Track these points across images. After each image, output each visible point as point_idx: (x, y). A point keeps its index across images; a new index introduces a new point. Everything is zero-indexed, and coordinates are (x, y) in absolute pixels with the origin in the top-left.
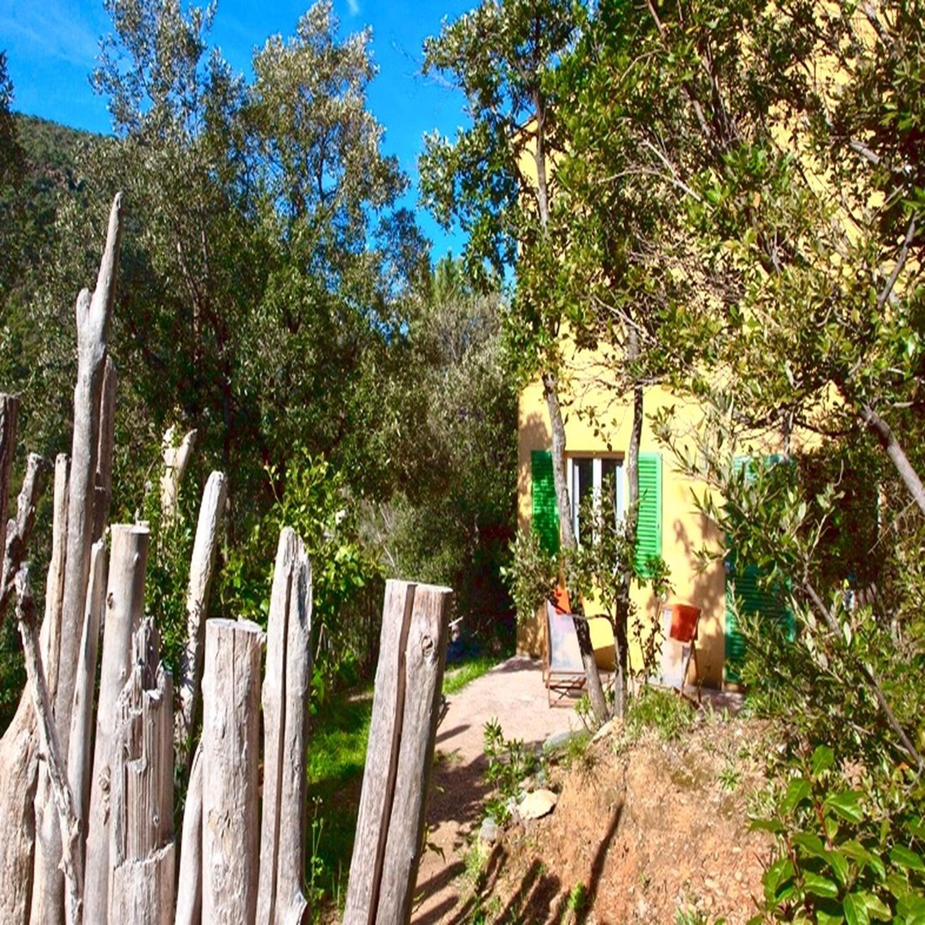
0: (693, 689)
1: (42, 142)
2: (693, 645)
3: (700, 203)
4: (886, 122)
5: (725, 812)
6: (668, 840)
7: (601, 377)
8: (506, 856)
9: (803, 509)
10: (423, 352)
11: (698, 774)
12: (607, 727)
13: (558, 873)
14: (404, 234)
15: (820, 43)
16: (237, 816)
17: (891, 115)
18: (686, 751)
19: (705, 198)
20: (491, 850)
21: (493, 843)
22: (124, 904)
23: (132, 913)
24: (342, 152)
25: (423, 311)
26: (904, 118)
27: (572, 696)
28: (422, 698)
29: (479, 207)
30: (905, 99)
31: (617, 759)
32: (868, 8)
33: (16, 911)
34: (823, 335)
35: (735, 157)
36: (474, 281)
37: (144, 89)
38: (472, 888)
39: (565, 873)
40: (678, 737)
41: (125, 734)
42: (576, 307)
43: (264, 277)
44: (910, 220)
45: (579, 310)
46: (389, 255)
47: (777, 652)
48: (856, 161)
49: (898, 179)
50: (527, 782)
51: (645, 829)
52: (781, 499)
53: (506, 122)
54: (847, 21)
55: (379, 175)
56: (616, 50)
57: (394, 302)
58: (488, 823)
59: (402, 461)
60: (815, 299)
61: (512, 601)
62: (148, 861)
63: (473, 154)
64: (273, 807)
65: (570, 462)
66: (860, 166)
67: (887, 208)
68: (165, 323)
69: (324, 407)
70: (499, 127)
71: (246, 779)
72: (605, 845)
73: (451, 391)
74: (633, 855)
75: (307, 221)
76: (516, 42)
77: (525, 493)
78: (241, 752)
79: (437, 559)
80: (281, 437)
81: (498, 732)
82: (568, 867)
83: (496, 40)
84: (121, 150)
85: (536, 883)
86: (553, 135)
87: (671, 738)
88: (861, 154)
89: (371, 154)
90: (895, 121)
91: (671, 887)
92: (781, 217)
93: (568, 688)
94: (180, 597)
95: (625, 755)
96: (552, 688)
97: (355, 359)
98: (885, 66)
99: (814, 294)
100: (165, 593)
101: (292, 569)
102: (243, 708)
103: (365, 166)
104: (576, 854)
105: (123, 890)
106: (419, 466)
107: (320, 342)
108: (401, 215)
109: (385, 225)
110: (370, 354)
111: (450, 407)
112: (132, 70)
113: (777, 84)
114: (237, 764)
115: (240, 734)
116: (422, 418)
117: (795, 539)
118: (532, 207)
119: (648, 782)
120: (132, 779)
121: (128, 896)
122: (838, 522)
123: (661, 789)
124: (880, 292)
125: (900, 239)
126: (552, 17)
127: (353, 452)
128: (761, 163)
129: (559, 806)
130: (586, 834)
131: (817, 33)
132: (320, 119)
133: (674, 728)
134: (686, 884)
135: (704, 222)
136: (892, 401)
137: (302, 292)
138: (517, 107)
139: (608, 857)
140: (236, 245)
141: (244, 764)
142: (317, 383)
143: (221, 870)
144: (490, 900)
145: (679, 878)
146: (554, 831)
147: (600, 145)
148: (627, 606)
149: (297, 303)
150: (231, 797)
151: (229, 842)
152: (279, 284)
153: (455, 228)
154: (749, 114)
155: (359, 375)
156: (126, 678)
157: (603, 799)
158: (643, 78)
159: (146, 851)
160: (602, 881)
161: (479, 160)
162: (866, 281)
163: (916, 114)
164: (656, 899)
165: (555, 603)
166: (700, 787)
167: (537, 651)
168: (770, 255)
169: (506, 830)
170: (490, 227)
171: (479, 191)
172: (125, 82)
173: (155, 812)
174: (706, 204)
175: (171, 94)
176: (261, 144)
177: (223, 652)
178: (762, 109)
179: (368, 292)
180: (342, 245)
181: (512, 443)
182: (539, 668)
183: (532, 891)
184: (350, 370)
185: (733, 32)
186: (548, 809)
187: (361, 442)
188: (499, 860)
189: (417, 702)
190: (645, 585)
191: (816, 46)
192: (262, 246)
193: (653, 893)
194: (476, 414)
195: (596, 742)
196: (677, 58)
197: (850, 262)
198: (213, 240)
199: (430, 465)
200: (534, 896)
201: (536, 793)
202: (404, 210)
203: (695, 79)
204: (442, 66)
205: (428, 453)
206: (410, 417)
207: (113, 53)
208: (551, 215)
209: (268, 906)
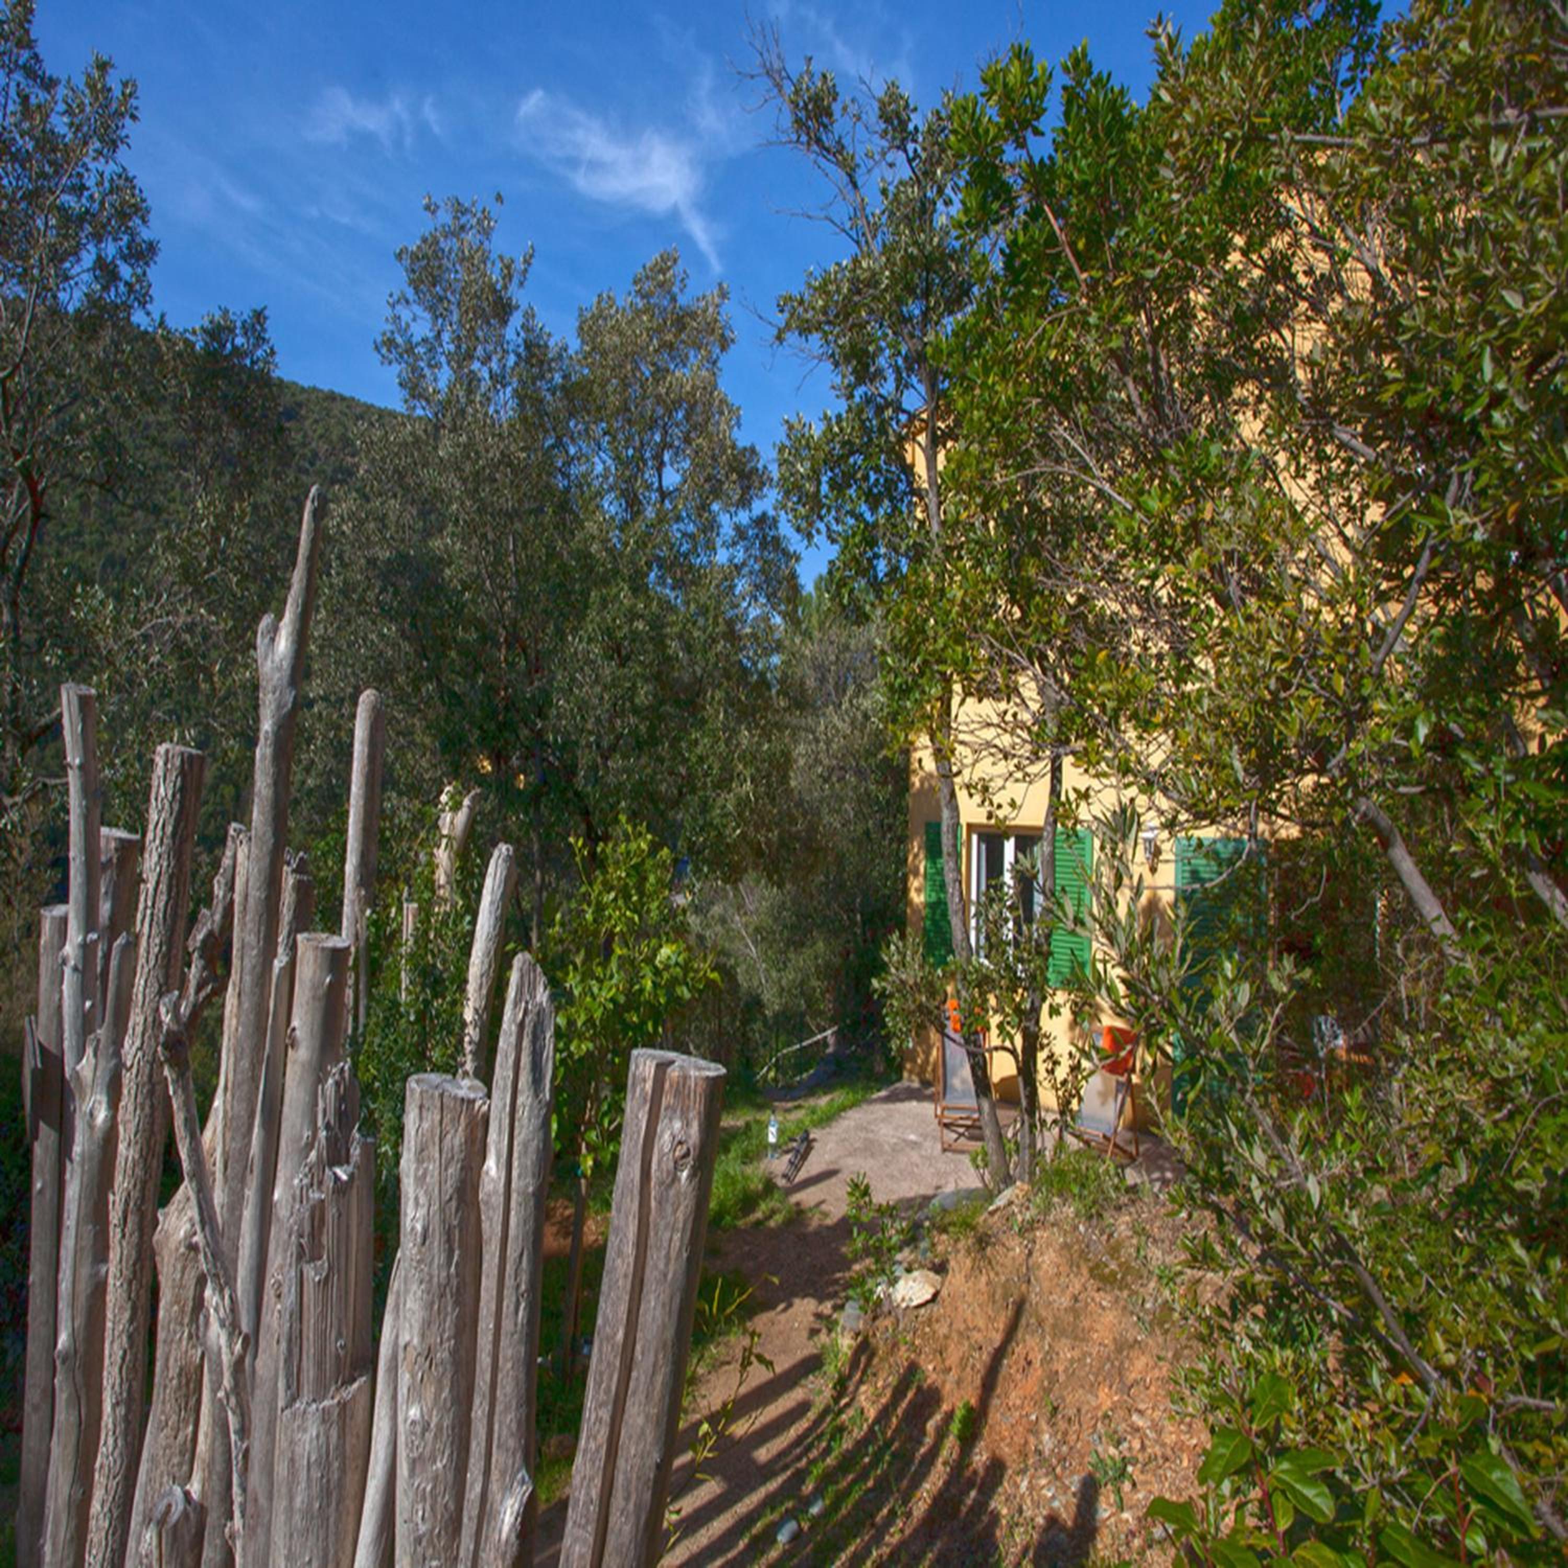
0: (1129, 1135)
1: (340, 423)
2: (1129, 1080)
3: (1132, 513)
4: (1386, 397)
5: (1161, 1324)
6: (1085, 1354)
7: (997, 742)
8: (873, 1354)
9: (1244, 993)
10: (786, 694)
11: (1126, 1268)
12: (1008, 1194)
13: (939, 1383)
14: (764, 546)
15: (1303, 306)
16: (442, 1355)
17: (1394, 388)
18: (1111, 1236)
19: (1139, 506)
20: (854, 1344)
21: (857, 1334)
22: (292, 1461)
23: (303, 1475)
24: (687, 440)
25: (787, 643)
26: (1414, 392)
27: (972, 1138)
28: (673, 1230)
29: (852, 513)
30: (1417, 364)
31: (1018, 1240)
32: (1367, 257)
33: (181, 1437)
34: (1289, 709)
35: (1179, 452)
36: (844, 607)
37: (443, 359)
38: (828, 1393)
39: (948, 1387)
40: (1100, 1216)
41: (301, 1225)
42: (959, 649)
43: (585, 594)
44: (1423, 545)
45: (964, 654)
46: (745, 570)
47: (1213, 1173)
48: (1349, 462)
49: (1405, 483)
50: (905, 1255)
51: (1054, 1337)
52: (1214, 970)
53: (888, 404)
54: (1338, 276)
55: (733, 469)
56: (1022, 309)
57: (748, 630)
58: (851, 1309)
59: (757, 830)
60: (1277, 657)
61: (884, 1026)
62: (326, 1403)
63: (844, 444)
64: (489, 1347)
65: (975, 838)
66: (1354, 468)
67: (1387, 525)
68: (464, 650)
69: (661, 760)
70: (880, 410)
71: (457, 1303)
72: (1000, 1354)
73: (828, 743)
74: (1037, 1371)
75: (639, 526)
76: (899, 301)
77: (916, 874)
78: (449, 1265)
79: (807, 951)
80: (604, 796)
81: (866, 1192)
82: (952, 1376)
83: (874, 298)
84: (412, 434)
85: (910, 1395)
86: (950, 422)
87: (1091, 1217)
88: (1356, 452)
89: (722, 443)
90: (1401, 396)
91: (1086, 1418)
92: (1229, 535)
93: (968, 1127)
94: (454, 1003)
95: (1029, 1235)
96: (946, 1126)
97: (700, 701)
98: (1386, 314)
99: (1277, 650)
100: (435, 996)
101: (526, 1012)
102: (454, 1204)
103: (714, 458)
104: (963, 1362)
105: (292, 1442)
106: (781, 838)
107: (657, 677)
108: (761, 521)
109: (740, 532)
110: (719, 695)
111: (826, 762)
112: (430, 335)
113: (1243, 358)
114: (443, 1281)
115: (449, 1241)
116: (785, 779)
117: (1233, 1035)
118: (919, 515)
119: (1058, 1275)
120: (309, 1289)
121: (298, 1450)
122: (1319, 940)
123: (1077, 1286)
124: (1375, 649)
125: (1408, 572)
126: (948, 269)
127: (694, 819)
128: (1214, 460)
129: (944, 1293)
130: (976, 1336)
131: (1298, 292)
132: (659, 399)
133: (1095, 1202)
134: (1106, 1416)
135: (1137, 539)
136: (1396, 783)
137: (633, 615)
138: (902, 385)
139: (1004, 1371)
140: (552, 554)
141: (454, 1282)
142: (652, 729)
143: (418, 1429)
144: (851, 1412)
145: (1098, 1407)
146: (936, 1326)
147: (998, 434)
148: (1036, 1036)
149: (626, 629)
150: (434, 1328)
151: (430, 1392)
152: (604, 603)
153: (820, 539)
154: (1206, 399)
155: (703, 722)
156: (310, 1146)
157: (999, 1291)
158: (1056, 346)
159: (326, 1389)
160: (995, 1402)
161: (852, 453)
162: (1354, 632)
163: (1433, 385)
164: (1065, 1433)
165: (941, 1029)
166: (1128, 1286)
167: (928, 1076)
168: (1227, 585)
169: (875, 1318)
170: (864, 539)
171: (852, 492)
172: (421, 350)
173: (339, 1335)
174: (1139, 515)
175: (476, 366)
176: (587, 430)
177: (426, 1125)
178: (1222, 391)
179: (716, 617)
180: (686, 556)
181: (902, 810)
182: (931, 1098)
183: (904, 1404)
184: (693, 714)
185: (1184, 289)
186: (928, 1296)
187: (705, 807)
188: (863, 1359)
189: (667, 1235)
190: (1058, 1013)
191: (1296, 312)
192: (584, 556)
193: (1062, 1425)
194: (859, 772)
195: (992, 1213)
196: (1101, 318)
197: (1331, 603)
198: (525, 547)
199: (796, 837)
200: (906, 1412)
201: (916, 1274)
202: (764, 514)
203: (1128, 348)
204: (805, 329)
205: (793, 821)
206: (768, 776)
207: (405, 315)
208: (943, 523)
209: (478, 1488)
